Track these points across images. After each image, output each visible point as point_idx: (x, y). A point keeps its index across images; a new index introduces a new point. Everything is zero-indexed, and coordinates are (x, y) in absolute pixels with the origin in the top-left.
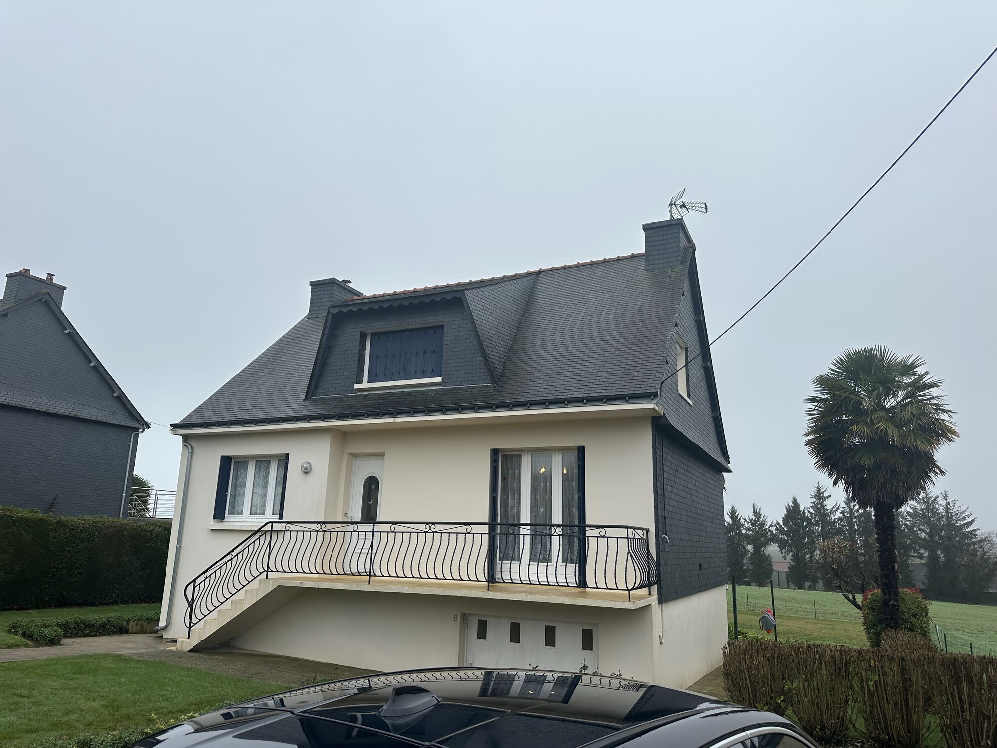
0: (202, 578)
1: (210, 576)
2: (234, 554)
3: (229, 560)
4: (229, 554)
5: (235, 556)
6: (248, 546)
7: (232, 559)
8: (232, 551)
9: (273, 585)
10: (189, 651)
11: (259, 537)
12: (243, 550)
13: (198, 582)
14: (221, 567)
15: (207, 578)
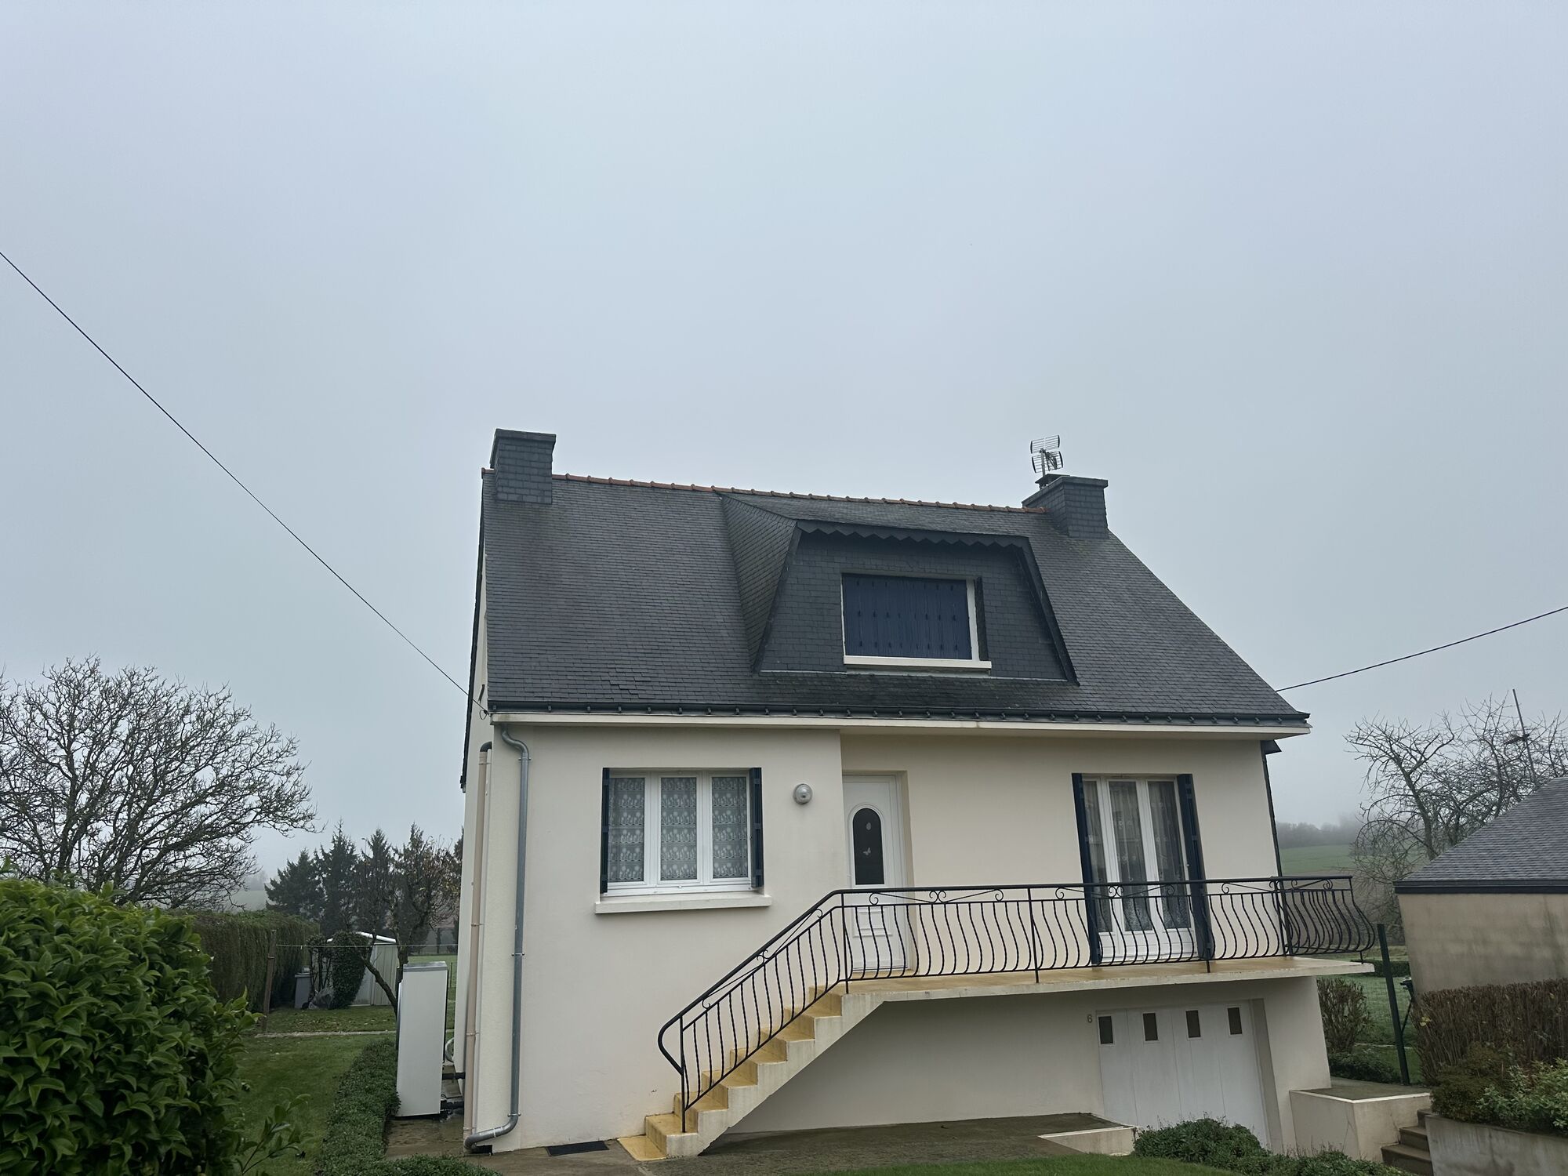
0: (699, 1009)
1: (718, 1003)
2: (768, 954)
3: (759, 968)
4: (757, 955)
5: (770, 959)
6: (798, 938)
7: (763, 965)
8: (764, 949)
9: (872, 1003)
10: (699, 1155)
11: (819, 921)
12: (787, 946)
13: (687, 1019)
14: (741, 983)
15: (711, 1007)
